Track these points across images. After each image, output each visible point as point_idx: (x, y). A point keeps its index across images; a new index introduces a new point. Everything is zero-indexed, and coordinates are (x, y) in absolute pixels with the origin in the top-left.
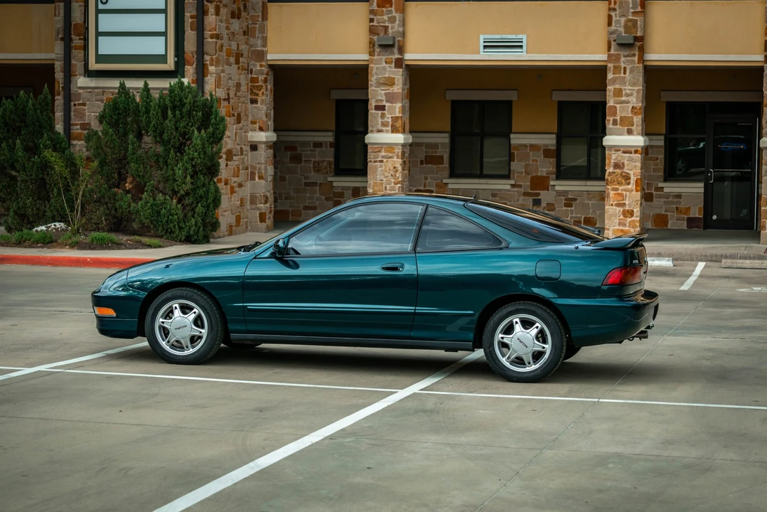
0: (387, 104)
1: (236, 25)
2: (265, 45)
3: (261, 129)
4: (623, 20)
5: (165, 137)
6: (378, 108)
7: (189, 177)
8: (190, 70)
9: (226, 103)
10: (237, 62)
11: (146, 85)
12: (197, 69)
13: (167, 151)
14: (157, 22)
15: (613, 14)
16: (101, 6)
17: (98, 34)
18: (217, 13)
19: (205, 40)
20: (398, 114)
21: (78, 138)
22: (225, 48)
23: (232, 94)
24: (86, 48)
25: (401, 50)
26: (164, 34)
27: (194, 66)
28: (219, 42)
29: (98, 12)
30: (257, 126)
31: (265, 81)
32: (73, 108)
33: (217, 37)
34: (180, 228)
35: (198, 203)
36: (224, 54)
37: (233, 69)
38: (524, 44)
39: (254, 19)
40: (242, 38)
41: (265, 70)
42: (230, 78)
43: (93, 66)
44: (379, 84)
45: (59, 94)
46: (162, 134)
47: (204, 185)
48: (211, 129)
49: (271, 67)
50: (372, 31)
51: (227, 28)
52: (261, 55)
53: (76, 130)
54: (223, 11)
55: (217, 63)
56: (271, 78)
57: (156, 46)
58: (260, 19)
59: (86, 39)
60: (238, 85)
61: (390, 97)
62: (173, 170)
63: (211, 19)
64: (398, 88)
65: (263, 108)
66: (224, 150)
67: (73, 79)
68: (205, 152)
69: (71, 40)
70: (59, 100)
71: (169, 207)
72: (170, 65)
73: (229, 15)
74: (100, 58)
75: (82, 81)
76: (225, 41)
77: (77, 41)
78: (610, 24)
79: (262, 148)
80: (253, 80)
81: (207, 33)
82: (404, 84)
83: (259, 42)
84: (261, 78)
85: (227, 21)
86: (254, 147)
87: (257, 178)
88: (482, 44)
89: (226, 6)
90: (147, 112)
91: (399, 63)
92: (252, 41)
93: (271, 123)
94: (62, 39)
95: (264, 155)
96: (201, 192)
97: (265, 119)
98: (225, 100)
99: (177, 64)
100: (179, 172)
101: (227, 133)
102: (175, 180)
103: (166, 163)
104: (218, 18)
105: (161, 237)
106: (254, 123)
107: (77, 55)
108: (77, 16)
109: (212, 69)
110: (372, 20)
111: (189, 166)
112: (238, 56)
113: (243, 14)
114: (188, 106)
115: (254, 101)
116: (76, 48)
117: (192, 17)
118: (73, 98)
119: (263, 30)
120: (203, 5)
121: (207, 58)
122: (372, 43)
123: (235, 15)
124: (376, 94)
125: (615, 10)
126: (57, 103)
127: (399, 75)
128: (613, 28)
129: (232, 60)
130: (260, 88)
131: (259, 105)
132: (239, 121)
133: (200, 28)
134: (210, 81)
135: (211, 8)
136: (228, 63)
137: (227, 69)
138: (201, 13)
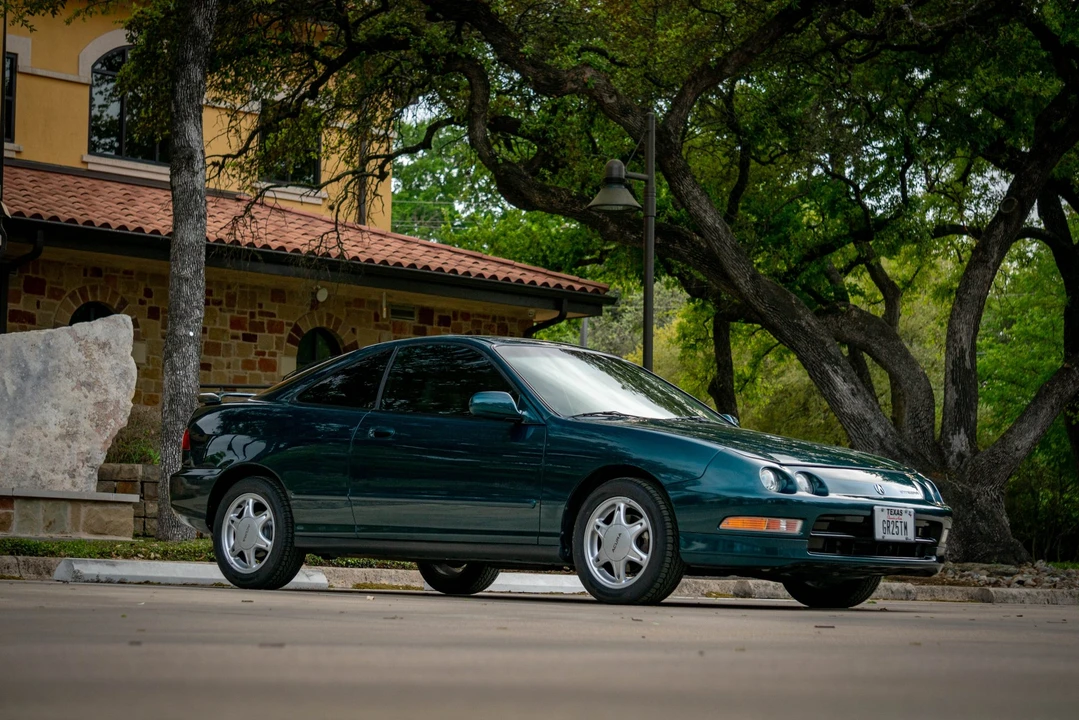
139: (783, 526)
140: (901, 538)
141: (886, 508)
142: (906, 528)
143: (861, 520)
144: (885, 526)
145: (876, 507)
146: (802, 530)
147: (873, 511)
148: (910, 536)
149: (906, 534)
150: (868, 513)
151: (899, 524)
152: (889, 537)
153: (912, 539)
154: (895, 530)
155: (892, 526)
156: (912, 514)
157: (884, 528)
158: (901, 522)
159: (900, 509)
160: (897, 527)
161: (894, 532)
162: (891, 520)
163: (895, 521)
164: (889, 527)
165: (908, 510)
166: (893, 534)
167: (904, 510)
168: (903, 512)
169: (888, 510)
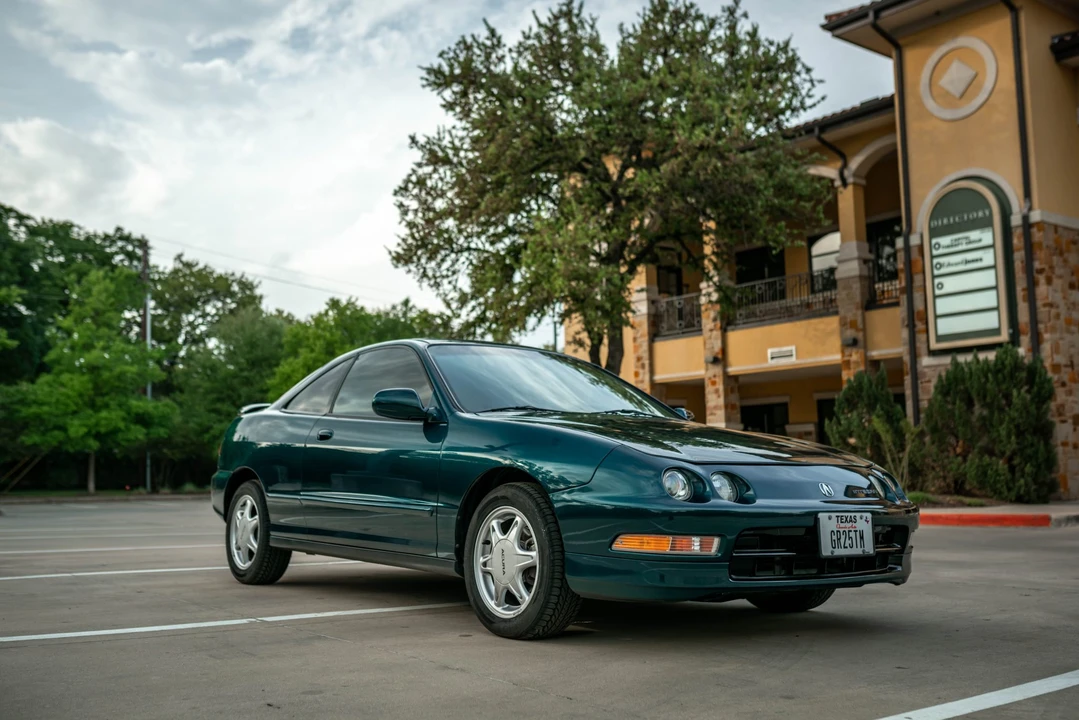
5: (988, 400)
7: (1013, 438)
8: (1025, 340)
9: (1069, 370)
11: (976, 357)
12: (1032, 338)
13: (992, 413)
14: (988, 299)
16: (938, 292)
17: (937, 317)
18: (1049, 281)
19: (1038, 311)
22: (1062, 317)
24: (927, 331)
26: (997, 308)
27: (1029, 335)
28: (1054, 311)
29: (935, 297)
32: (920, 386)
33: (1051, 305)
34: (1009, 489)
35: (1026, 464)
36: (1061, 322)
42: (1073, 346)
43: (934, 345)
45: (907, 374)
46: (985, 397)
47: (1032, 445)
48: (1035, 389)
51: (1064, 298)
54: (1057, 282)
55: (1053, 330)
57: (990, 321)
59: (927, 323)
62: (998, 431)
63: (1042, 289)
67: (918, 360)
68: (1028, 412)
69: (914, 326)
70: (908, 380)
71: (995, 467)
72: (1004, 337)
73: (1066, 286)
74: (940, 339)
75: (926, 361)
76: (1062, 310)
77: (920, 326)
81: (1039, 303)
85: (1063, 291)
89: (1060, 277)
94: (908, 326)
96: (1029, 451)
98: (1066, 366)
99: (1013, 335)
100: (1003, 433)
102: (1001, 441)
103: (992, 425)
104: (1050, 288)
105: (991, 497)
107: (921, 337)
108: (919, 305)
109: (1046, 336)
111: (1012, 426)
114: (1008, 368)
116: (920, 332)
117: (1023, 290)
118: (919, 376)
120: (1033, 277)
121: (1041, 327)
123: (1075, 286)
126: (906, 382)
129: (1074, 328)
133: (1031, 298)
134: (1046, 348)
135: (1042, 279)
136: (1069, 331)
137: (1068, 337)
138: (1032, 284)
139: (695, 545)
140: (857, 551)
141: (834, 515)
142: (862, 538)
143: (802, 532)
144: (835, 537)
145: (820, 515)
146: (719, 550)
147: (817, 520)
148: (869, 548)
149: (863, 546)
150: (810, 522)
151: (852, 534)
152: (840, 552)
153: (872, 552)
154: (848, 542)
155: (843, 537)
156: (870, 519)
157: (834, 541)
158: (856, 531)
159: (853, 514)
160: (850, 538)
161: (847, 545)
162: (841, 530)
163: (847, 530)
164: (839, 539)
165: (865, 515)
166: (845, 547)
167: (858, 515)
168: (858, 518)
169: (838, 517)
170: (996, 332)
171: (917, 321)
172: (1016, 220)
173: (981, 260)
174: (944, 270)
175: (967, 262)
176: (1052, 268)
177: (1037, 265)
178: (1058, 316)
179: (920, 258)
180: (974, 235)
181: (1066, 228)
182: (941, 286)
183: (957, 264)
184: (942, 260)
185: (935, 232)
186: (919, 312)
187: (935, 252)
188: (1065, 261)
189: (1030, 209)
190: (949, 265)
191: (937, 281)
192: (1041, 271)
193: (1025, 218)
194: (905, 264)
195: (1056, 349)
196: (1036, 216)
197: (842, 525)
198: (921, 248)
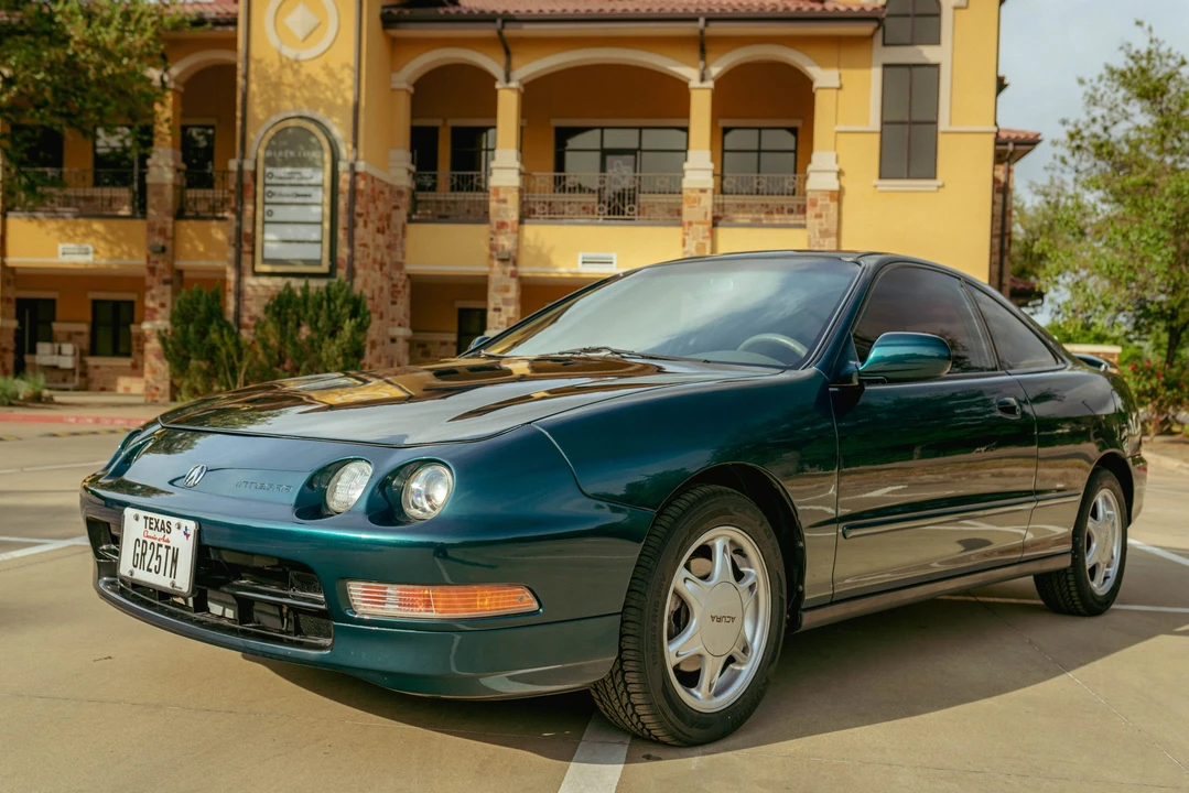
0: (503, 307)
1: (380, 239)
2: (404, 257)
3: (400, 325)
4: (695, 243)
6: (497, 310)
8: (342, 273)
9: (372, 301)
10: (381, 269)
12: (348, 271)
14: (314, 233)
15: (687, 237)
16: (267, 218)
17: (264, 241)
18: (365, 224)
19: (355, 249)
20: (512, 315)
21: (247, 327)
22: (371, 257)
23: (376, 296)
24: (254, 252)
25: (515, 263)
26: (320, 242)
27: (345, 269)
28: (367, 250)
29: (265, 222)
30: (396, 323)
31: (404, 286)
32: (243, 303)
33: (365, 245)
36: (370, 260)
37: (377, 275)
38: (615, 261)
39: (395, 236)
40: (385, 250)
41: (404, 277)
42: (375, 281)
43: (259, 267)
44: (496, 290)
45: (231, 291)
49: (409, 276)
50: (493, 248)
51: (374, 240)
52: (400, 266)
53: (245, 320)
54: (370, 225)
55: (364, 267)
56: (408, 285)
57: (314, 252)
58: (400, 236)
59: (254, 246)
60: (381, 289)
61: (506, 302)
63: (360, 231)
64: (513, 294)
65: (403, 307)
66: (369, 339)
67: (243, 280)
69: (241, 246)
70: (231, 296)
72: (325, 268)
73: (375, 230)
74: (265, 262)
75: (250, 281)
76: (371, 250)
77: (247, 247)
78: (684, 245)
79: (400, 341)
80: (394, 286)
81: (357, 243)
82: (517, 291)
83: (400, 255)
84: (400, 284)
85: (373, 234)
86: (393, 340)
87: (395, 365)
88: (580, 261)
89: (372, 222)
90: (305, 303)
91: (513, 275)
92: (393, 254)
93: (408, 322)
94: (234, 245)
95: (401, 347)
97: (402, 317)
98: (370, 298)
99: (331, 267)
101: (371, 326)
104: (366, 231)
106: (393, 320)
107: (247, 258)
108: (247, 227)
109: (360, 271)
110: (492, 239)
112: (382, 265)
113: (387, 232)
115: (394, 303)
116: (245, 252)
117: (345, 229)
118: (243, 294)
119: (402, 245)
120: (354, 219)
121: (356, 263)
122: (491, 257)
123: (380, 231)
124: (494, 299)
125: (688, 234)
126: (229, 299)
127: (513, 284)
128: (686, 249)
129: (377, 267)
130: (399, 292)
131: (397, 306)
132: (381, 317)
133: (350, 237)
134: (358, 282)
135: (360, 222)
136: (374, 269)
137: (373, 273)
138: (352, 226)
141: (142, 514)
142: (175, 561)
144: (139, 551)
149: (173, 574)
151: (162, 551)
152: (142, 575)
154: (155, 562)
155: (149, 552)
156: (192, 532)
157: (136, 555)
158: (168, 548)
159: (166, 518)
160: (159, 556)
161: (152, 567)
162: (149, 541)
163: (156, 542)
164: (144, 554)
165: (184, 523)
166: (149, 570)
167: (174, 521)
168: (173, 527)
169: (146, 518)
170: (318, 262)
171: (244, 243)
172: (343, 166)
173: (310, 196)
174: (274, 199)
175: (298, 195)
176: (368, 213)
177: (358, 209)
178: (368, 256)
179: (252, 183)
180: (306, 172)
181: (380, 181)
182: (271, 213)
183: (288, 196)
184: (274, 189)
185: (270, 162)
186: (246, 235)
187: (268, 181)
188: (376, 208)
189: (357, 159)
190: (281, 195)
191: (267, 208)
192: (360, 215)
193: (352, 166)
194: (236, 186)
195: (365, 284)
196: (361, 166)
197: (151, 533)
198: (254, 174)
